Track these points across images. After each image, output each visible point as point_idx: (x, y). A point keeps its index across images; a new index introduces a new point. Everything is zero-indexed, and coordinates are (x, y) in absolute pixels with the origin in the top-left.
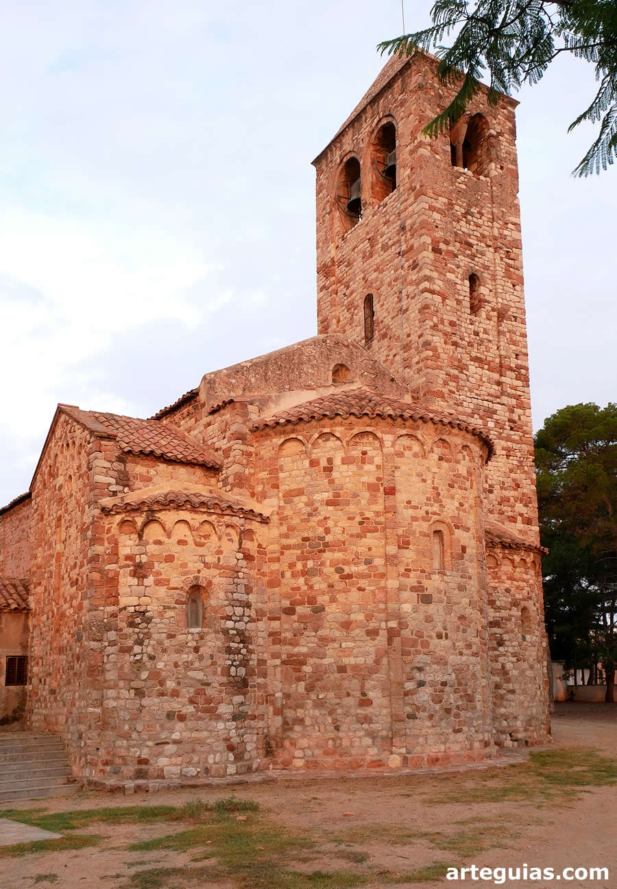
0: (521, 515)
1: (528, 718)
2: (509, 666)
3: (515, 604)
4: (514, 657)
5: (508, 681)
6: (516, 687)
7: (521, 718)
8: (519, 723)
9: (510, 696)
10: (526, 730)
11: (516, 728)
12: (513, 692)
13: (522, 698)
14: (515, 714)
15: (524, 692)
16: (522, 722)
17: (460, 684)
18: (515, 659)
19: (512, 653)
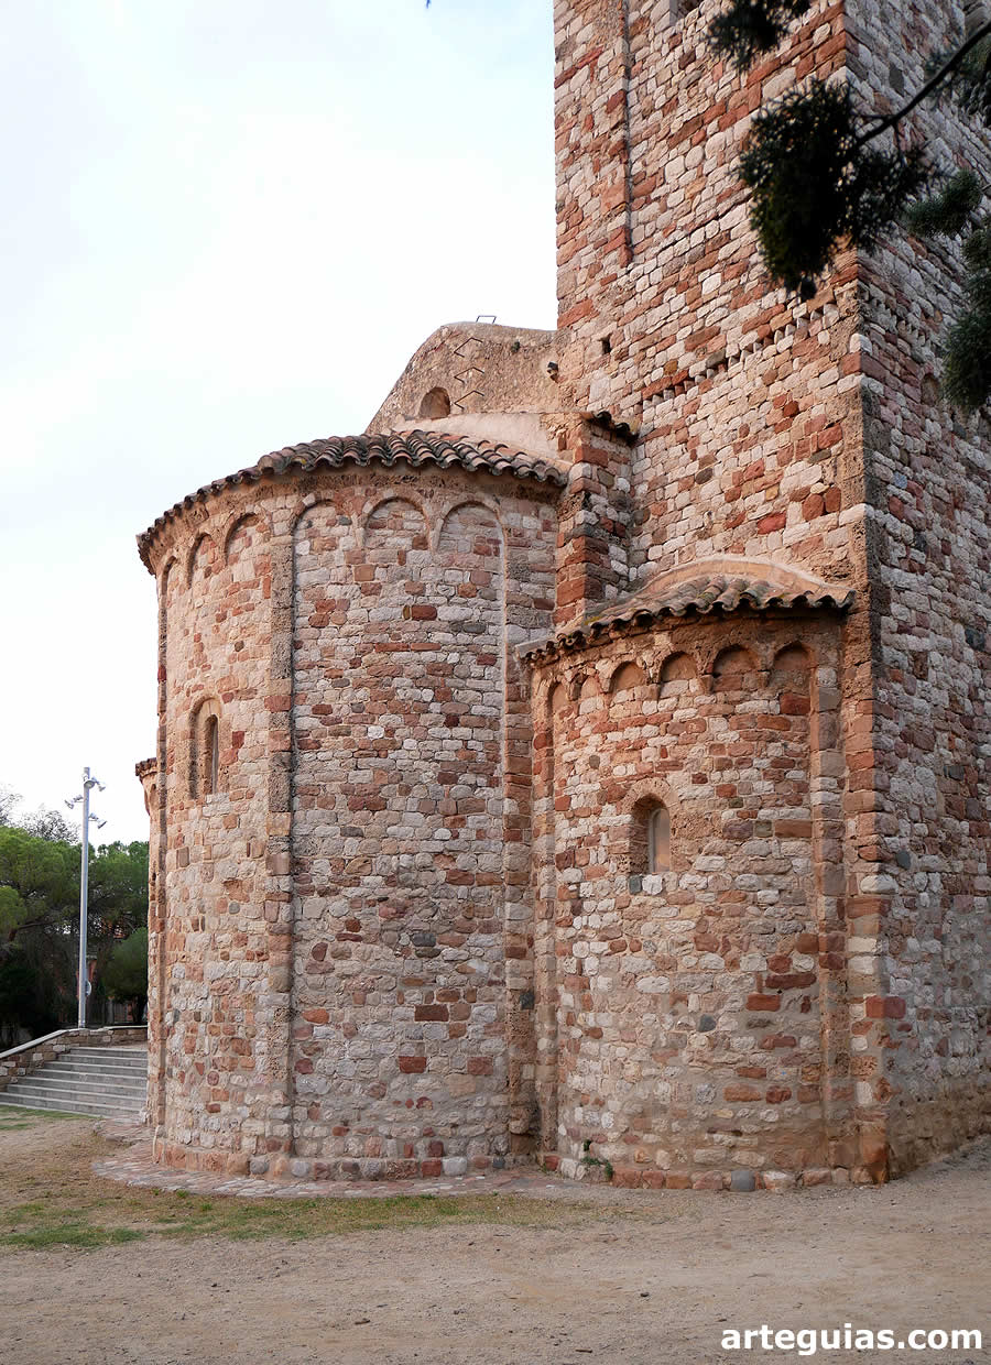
0: (800, 496)
1: (637, 1108)
2: (591, 965)
3: (611, 795)
4: (604, 939)
5: (587, 1005)
6: (605, 1020)
7: (614, 1104)
8: (606, 1119)
9: (590, 1046)
10: (628, 1138)
11: (598, 1131)
12: (595, 1033)
13: (621, 1051)
14: (601, 1093)
15: (628, 1036)
16: (616, 1116)
17: (220, 1018)
18: (605, 946)
19: (598, 931)
